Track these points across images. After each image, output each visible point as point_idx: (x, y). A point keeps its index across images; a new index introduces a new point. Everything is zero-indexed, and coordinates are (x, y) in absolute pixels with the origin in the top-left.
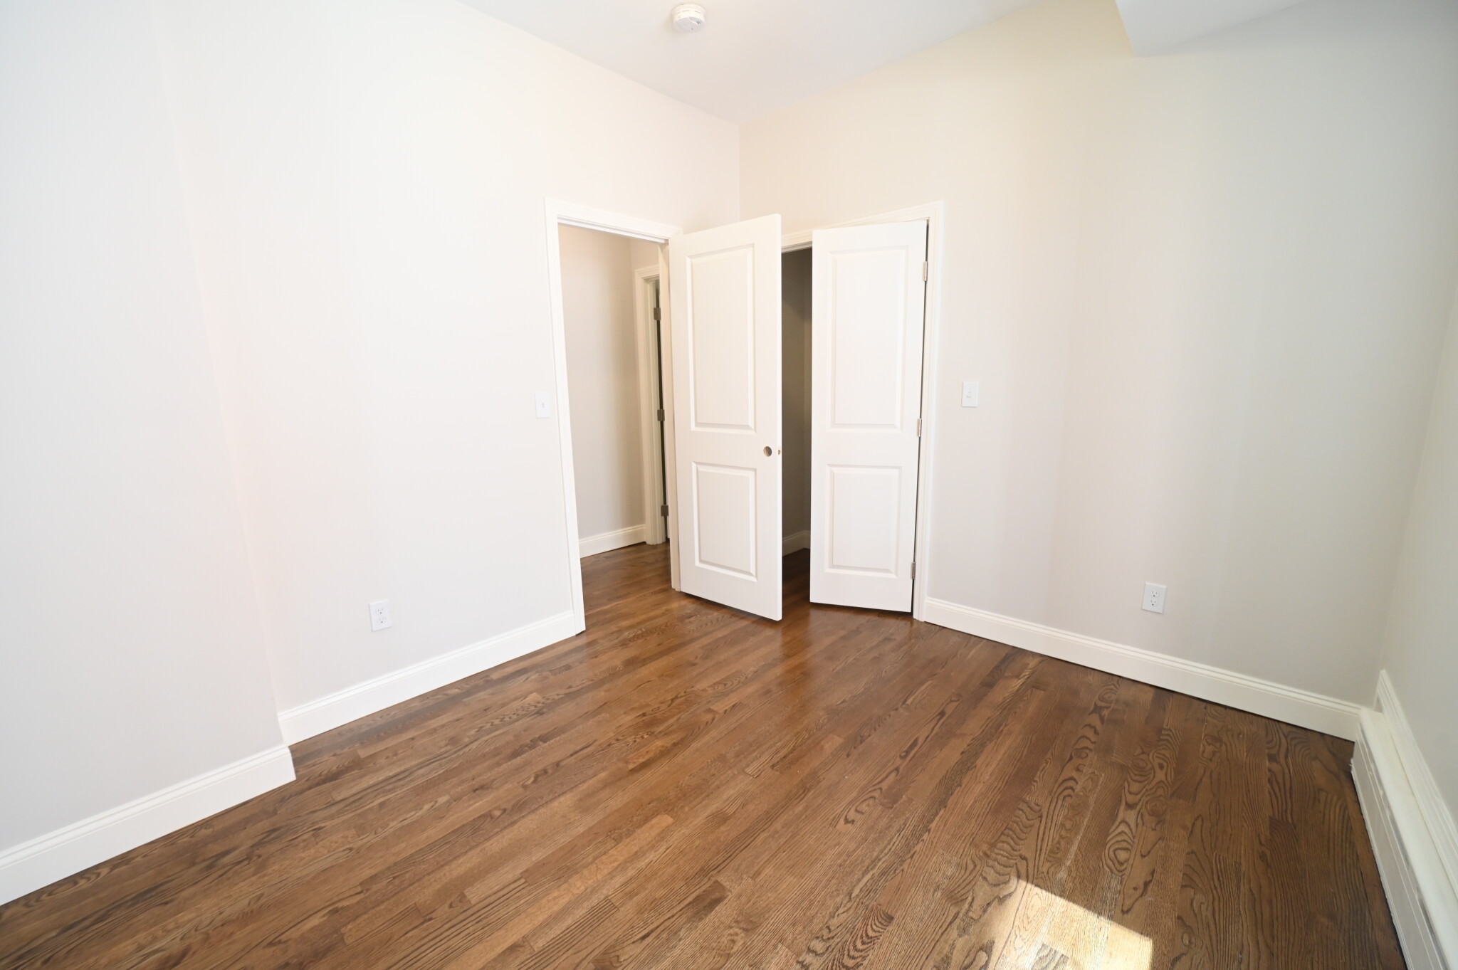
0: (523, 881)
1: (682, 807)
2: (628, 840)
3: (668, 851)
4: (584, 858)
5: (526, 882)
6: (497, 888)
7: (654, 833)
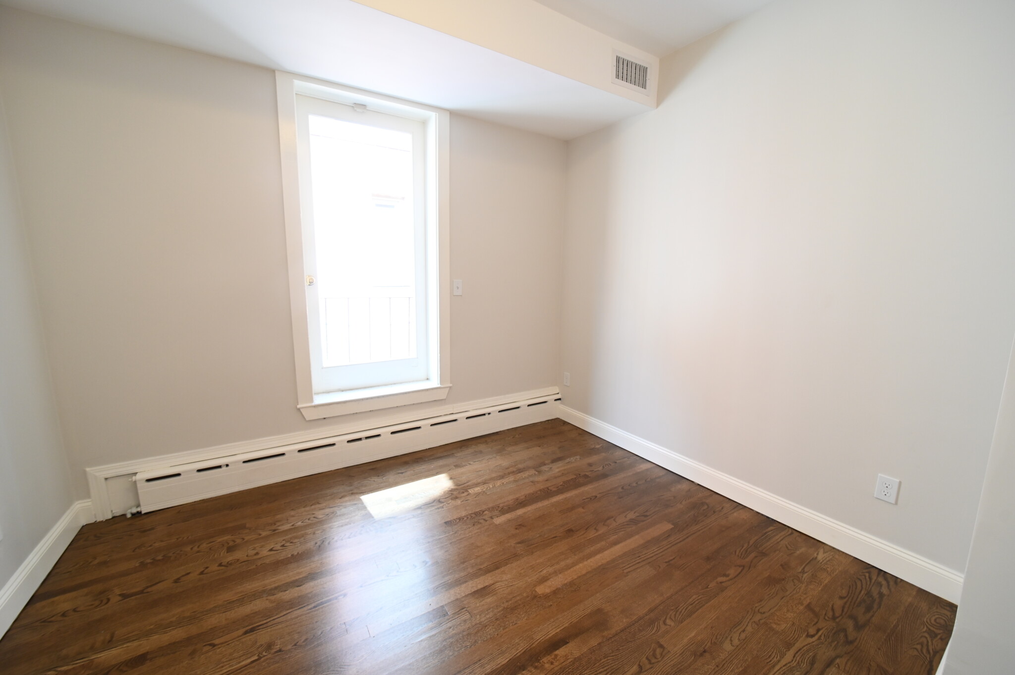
0: (625, 571)
1: (528, 597)
2: (566, 582)
3: (541, 570)
4: (592, 577)
5: (623, 570)
6: (639, 570)
7: (549, 583)
